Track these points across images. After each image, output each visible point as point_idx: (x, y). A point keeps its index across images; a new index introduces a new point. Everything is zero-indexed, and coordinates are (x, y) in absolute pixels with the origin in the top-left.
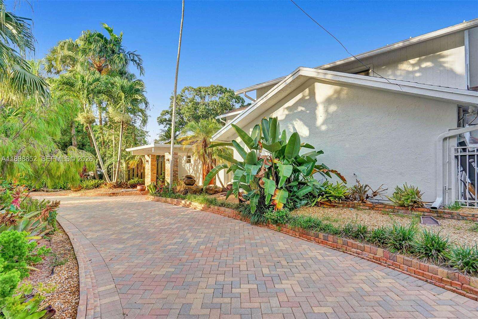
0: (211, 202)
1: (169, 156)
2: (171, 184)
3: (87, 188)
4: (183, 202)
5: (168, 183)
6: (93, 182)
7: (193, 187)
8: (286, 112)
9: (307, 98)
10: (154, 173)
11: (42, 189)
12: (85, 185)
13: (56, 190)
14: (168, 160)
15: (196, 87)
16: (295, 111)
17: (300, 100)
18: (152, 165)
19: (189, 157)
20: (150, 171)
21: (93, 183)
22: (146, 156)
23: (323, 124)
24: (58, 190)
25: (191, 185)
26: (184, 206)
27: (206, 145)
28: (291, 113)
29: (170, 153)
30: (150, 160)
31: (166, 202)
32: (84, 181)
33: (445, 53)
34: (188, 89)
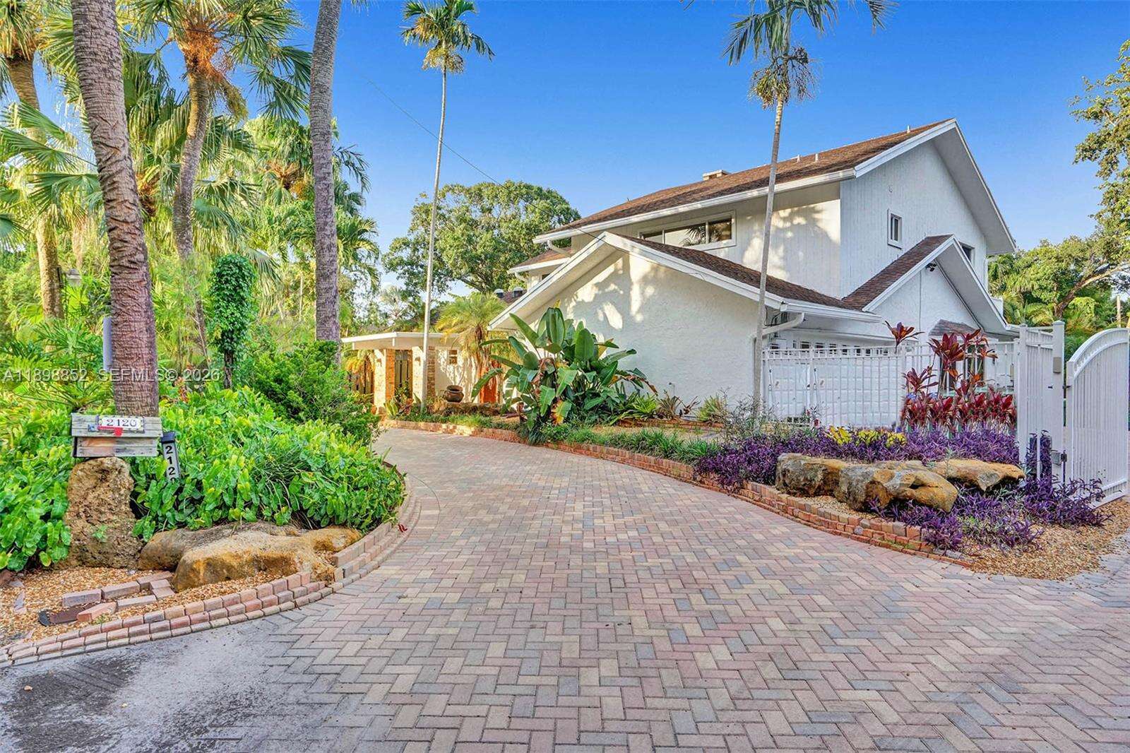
0: (483, 424)
1: (419, 353)
2: (424, 401)
4: (444, 426)
5: (418, 400)
7: (460, 405)
8: (595, 291)
9: (621, 272)
10: (391, 383)
14: (418, 359)
15: (472, 184)
16: (606, 290)
17: (612, 275)
18: (388, 368)
19: (455, 352)
20: (384, 378)
22: (377, 352)
23: (638, 312)
25: (456, 401)
26: (446, 431)
27: (481, 336)
28: (600, 292)
29: (421, 348)
30: (384, 359)
31: (416, 428)
33: (819, 206)
34: (453, 190)
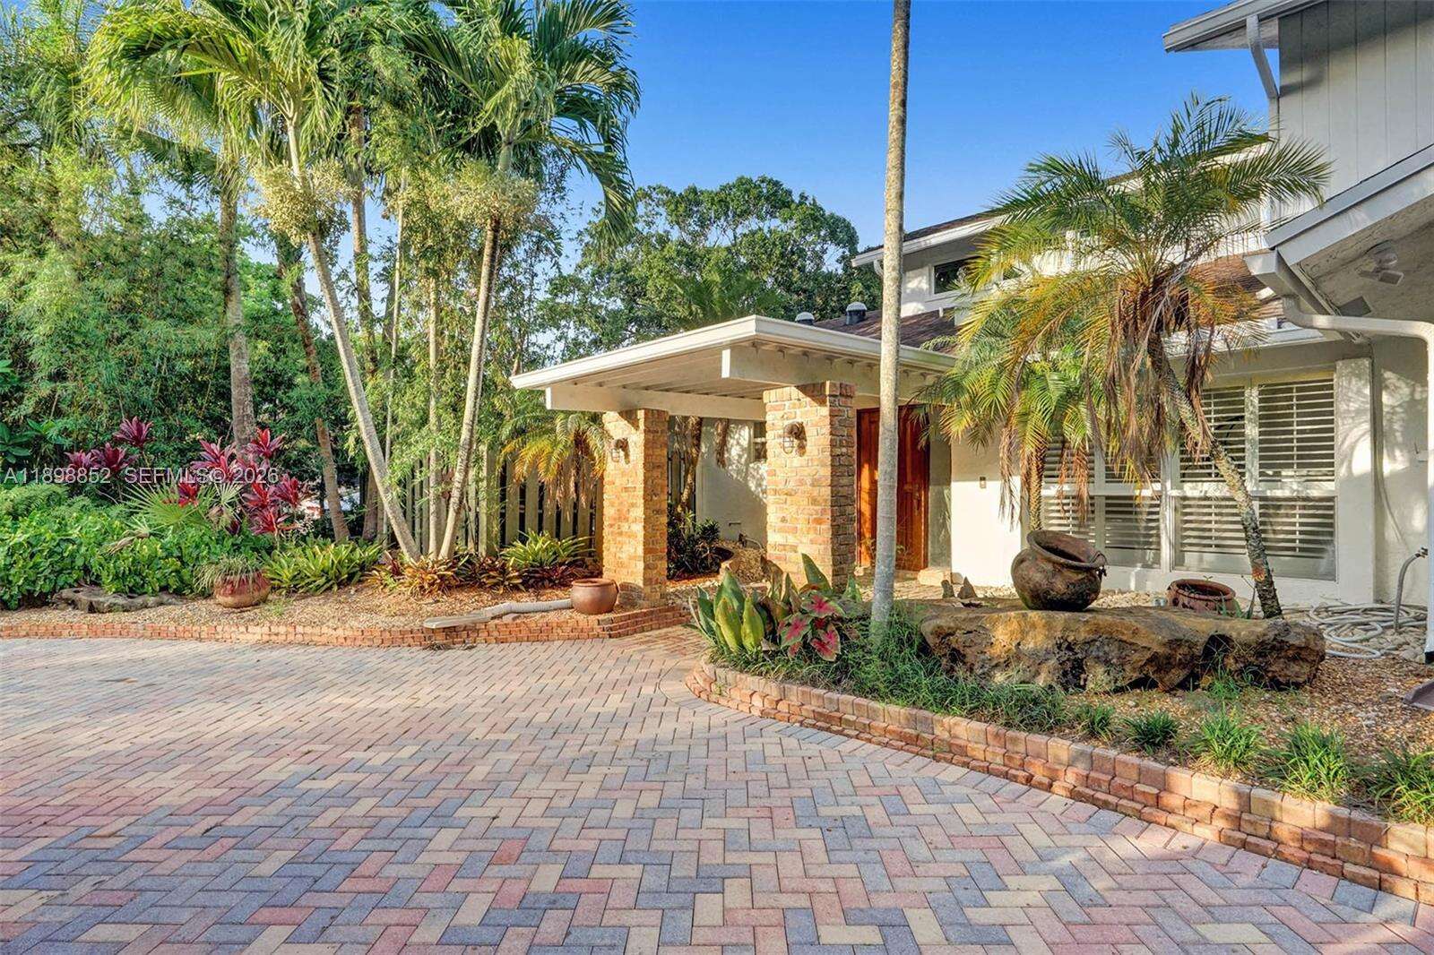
3: (298, 588)
6: (328, 555)
11: (67, 593)
12: (287, 574)
13: (139, 600)
15: (679, 189)
18: (649, 466)
21: (328, 564)
22: (612, 418)
24: (151, 600)
32: (283, 549)
